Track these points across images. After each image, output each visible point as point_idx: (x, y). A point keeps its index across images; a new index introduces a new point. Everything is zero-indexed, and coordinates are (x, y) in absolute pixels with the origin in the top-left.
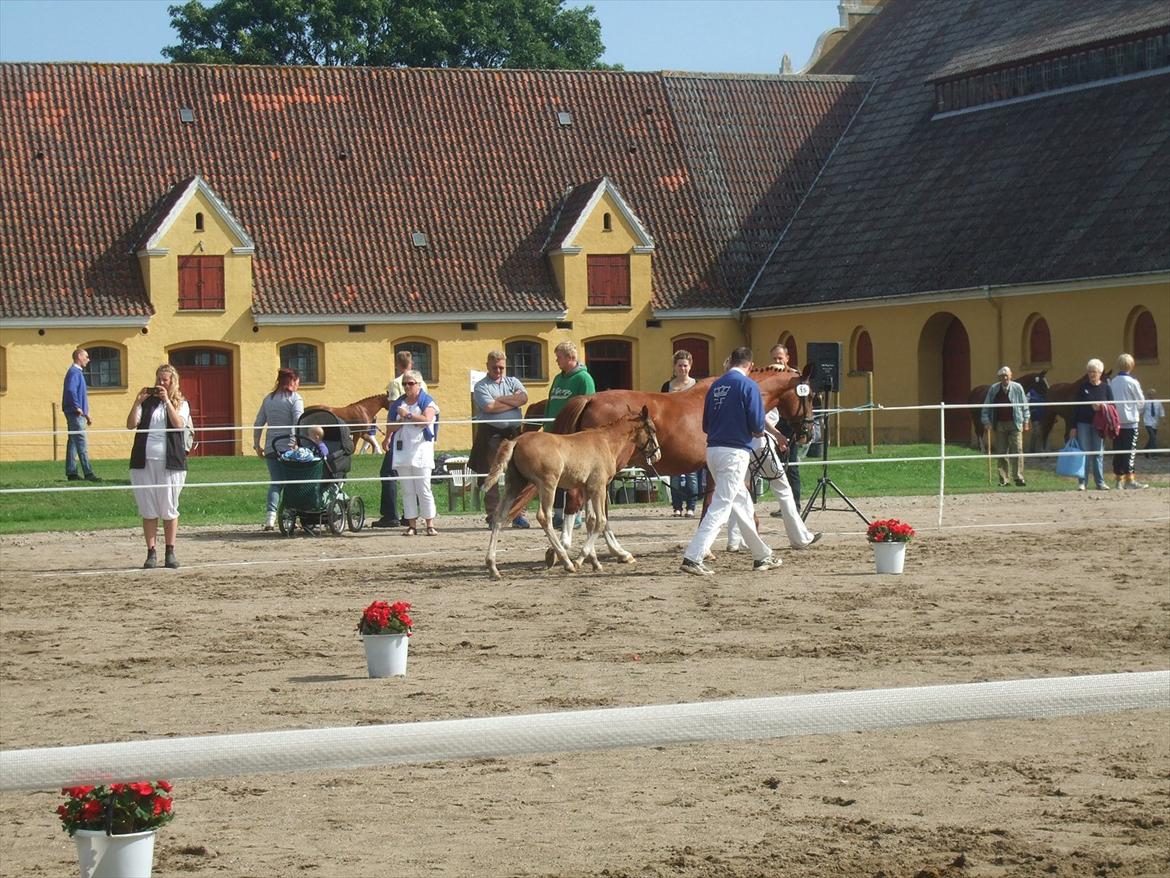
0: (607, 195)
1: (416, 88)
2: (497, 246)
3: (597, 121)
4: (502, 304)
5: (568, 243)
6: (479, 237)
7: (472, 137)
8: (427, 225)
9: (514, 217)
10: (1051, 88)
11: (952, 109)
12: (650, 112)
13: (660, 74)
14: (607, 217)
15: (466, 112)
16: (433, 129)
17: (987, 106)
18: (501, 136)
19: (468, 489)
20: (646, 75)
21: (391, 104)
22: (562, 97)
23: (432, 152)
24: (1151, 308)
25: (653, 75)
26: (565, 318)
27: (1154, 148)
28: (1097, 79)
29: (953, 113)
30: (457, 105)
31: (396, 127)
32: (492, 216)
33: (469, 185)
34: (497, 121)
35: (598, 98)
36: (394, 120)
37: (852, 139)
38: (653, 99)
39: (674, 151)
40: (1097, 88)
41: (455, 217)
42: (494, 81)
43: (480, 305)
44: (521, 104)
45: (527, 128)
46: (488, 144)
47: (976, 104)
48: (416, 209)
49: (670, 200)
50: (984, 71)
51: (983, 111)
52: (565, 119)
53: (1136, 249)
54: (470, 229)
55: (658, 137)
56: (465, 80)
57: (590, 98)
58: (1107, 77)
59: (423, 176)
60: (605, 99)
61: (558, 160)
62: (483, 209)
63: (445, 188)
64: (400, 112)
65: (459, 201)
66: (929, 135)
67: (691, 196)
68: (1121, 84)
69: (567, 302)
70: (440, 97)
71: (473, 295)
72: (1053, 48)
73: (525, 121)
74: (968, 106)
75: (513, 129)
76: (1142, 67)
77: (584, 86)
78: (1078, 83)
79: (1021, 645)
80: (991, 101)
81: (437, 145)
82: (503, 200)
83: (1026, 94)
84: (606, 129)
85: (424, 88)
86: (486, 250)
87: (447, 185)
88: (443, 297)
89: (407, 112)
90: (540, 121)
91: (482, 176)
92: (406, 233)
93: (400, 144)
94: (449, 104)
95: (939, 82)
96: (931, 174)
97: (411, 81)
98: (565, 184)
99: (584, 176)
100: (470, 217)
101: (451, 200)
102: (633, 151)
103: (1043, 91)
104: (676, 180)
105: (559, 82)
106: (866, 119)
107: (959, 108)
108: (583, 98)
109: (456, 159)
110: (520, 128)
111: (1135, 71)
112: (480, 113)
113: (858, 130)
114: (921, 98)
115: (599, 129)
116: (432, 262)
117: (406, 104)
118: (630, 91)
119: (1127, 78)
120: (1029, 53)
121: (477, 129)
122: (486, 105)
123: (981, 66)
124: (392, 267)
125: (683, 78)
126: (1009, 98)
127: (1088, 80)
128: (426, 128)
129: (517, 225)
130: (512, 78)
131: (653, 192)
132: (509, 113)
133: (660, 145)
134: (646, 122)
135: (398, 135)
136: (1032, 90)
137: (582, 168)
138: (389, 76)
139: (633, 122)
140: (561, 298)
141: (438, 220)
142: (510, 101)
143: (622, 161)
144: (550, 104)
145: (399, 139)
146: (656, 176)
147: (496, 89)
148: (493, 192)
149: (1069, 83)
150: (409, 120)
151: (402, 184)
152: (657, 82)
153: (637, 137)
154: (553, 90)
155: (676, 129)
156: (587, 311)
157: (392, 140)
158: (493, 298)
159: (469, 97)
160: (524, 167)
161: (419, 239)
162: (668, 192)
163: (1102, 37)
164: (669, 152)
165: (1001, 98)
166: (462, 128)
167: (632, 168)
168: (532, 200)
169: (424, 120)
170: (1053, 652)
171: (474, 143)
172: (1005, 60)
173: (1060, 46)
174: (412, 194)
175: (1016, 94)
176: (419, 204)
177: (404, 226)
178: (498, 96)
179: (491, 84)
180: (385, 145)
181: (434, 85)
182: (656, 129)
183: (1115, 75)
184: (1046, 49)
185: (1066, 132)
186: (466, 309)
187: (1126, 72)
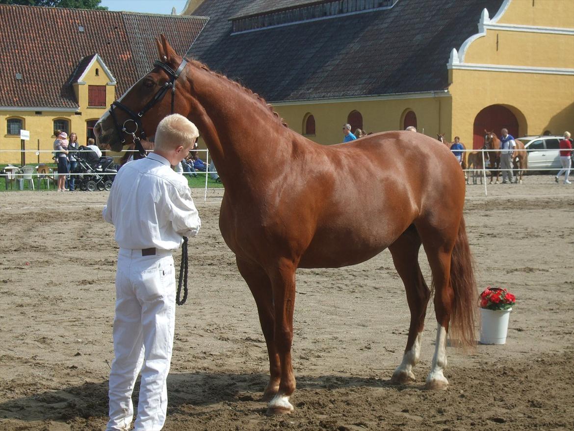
0: (98, 60)
1: (19, 14)
2: (51, 80)
3: (94, 30)
4: (53, 104)
5: (80, 80)
6: (44, 76)
7: (42, 35)
8: (22, 71)
9: (59, 69)
10: (278, 24)
11: (239, 31)
12: (116, 28)
13: (121, 12)
14: (97, 70)
15: (40, 25)
16: (26, 31)
17: (253, 30)
18: (54, 35)
19: (14, 180)
20: (116, 12)
21: (8, 20)
22: (80, 20)
23: (25, 40)
24: (313, 113)
25: (118, 13)
26: (78, 111)
27: (317, 49)
28: (296, 21)
29: (239, 33)
30: (36, 22)
31: (10, 29)
32: (50, 68)
33: (40, 55)
34: (53, 29)
35: (95, 21)
36: (10, 27)
37: (199, 42)
38: (118, 22)
39: (126, 44)
40: (295, 25)
41: (34, 67)
42: (52, 12)
43: (43, 104)
44: (63, 22)
45: (65, 32)
46: (49, 38)
47: (248, 29)
48: (18, 64)
49: (124, 64)
50: (251, 16)
51: (250, 33)
52: (81, 29)
53: (308, 89)
54: (40, 73)
55: (119, 38)
56: (40, 11)
57: (92, 21)
58: (300, 20)
59: (21, 50)
60: (98, 22)
61: (78, 46)
62: (46, 64)
63: (30, 56)
64: (12, 23)
65: (36, 61)
66: (229, 41)
67: (133, 63)
68: (305, 23)
69: (80, 104)
70: (29, 18)
71: (40, 100)
72: (279, 8)
73: (65, 29)
74: (245, 30)
75: (59, 32)
76: (314, 17)
77: (90, 16)
78: (289, 22)
79: (209, 262)
80: (254, 28)
81: (28, 38)
82: (54, 61)
83: (268, 26)
84: (98, 34)
85: (22, 14)
86: (46, 82)
87: (31, 54)
88: (28, 100)
89: (15, 23)
90: (71, 30)
91: (46, 51)
92: (13, 73)
93: (12, 37)
94: (33, 21)
95: (234, 20)
96: (229, 57)
97: (17, 11)
98: (80, 56)
99: (89, 53)
100: (40, 68)
101: (33, 61)
102: (109, 43)
103: (274, 25)
104: (127, 56)
105: (79, 14)
106: (205, 34)
107: (242, 31)
108: (89, 21)
109: (35, 44)
110: (62, 32)
111: (311, 18)
112: (46, 25)
113: (201, 38)
114: (226, 26)
115: (95, 34)
116: (24, 86)
117: (15, 20)
118: (109, 19)
119: (308, 21)
120: (270, 10)
121: (44, 32)
122: (48, 22)
123: (250, 14)
124: (7, 87)
125: (131, 14)
126: (261, 27)
127: (292, 21)
128: (23, 31)
129: (60, 72)
130: (59, 11)
131: (117, 60)
132: (58, 26)
133: (120, 42)
134: (115, 32)
135: (11, 33)
136: (271, 25)
137: (88, 49)
138: (8, 8)
139: (109, 32)
140: (77, 102)
141: (27, 68)
142: (59, 21)
143: (104, 47)
144: (75, 23)
145: (12, 35)
146: (118, 54)
147: (53, 16)
148: (50, 58)
149: (285, 22)
150: (16, 27)
151: (12, 53)
152: (120, 15)
153: (111, 38)
154: (77, 17)
155: (127, 35)
156: (88, 108)
157: (8, 35)
158: (49, 102)
159: (41, 18)
160: (63, 48)
161: (19, 76)
162: (123, 61)
163: (299, 4)
164: (124, 45)
165: (258, 28)
166: (38, 31)
167: (108, 50)
168: (66, 62)
169: (22, 27)
170: (223, 265)
171: (43, 38)
172: (260, 12)
173: (281, 7)
174: (16, 57)
175: (264, 26)
176: (19, 62)
177: (13, 70)
178: (54, 19)
179: (51, 13)
180: (6, 37)
181: (27, 13)
182: (119, 35)
183: (303, 20)
184: (276, 8)
185: (283, 41)
186: (37, 106)
187: (307, 19)
